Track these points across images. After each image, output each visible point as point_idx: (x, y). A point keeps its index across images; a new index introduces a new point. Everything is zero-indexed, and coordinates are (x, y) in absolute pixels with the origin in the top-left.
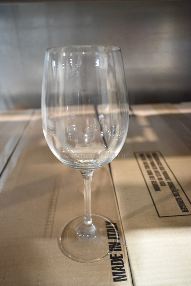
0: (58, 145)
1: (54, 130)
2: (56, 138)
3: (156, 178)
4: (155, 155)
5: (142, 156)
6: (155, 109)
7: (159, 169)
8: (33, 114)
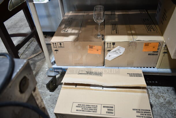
2: (95, 19)
3: (114, 28)
4: (116, 25)
8: (85, 13)
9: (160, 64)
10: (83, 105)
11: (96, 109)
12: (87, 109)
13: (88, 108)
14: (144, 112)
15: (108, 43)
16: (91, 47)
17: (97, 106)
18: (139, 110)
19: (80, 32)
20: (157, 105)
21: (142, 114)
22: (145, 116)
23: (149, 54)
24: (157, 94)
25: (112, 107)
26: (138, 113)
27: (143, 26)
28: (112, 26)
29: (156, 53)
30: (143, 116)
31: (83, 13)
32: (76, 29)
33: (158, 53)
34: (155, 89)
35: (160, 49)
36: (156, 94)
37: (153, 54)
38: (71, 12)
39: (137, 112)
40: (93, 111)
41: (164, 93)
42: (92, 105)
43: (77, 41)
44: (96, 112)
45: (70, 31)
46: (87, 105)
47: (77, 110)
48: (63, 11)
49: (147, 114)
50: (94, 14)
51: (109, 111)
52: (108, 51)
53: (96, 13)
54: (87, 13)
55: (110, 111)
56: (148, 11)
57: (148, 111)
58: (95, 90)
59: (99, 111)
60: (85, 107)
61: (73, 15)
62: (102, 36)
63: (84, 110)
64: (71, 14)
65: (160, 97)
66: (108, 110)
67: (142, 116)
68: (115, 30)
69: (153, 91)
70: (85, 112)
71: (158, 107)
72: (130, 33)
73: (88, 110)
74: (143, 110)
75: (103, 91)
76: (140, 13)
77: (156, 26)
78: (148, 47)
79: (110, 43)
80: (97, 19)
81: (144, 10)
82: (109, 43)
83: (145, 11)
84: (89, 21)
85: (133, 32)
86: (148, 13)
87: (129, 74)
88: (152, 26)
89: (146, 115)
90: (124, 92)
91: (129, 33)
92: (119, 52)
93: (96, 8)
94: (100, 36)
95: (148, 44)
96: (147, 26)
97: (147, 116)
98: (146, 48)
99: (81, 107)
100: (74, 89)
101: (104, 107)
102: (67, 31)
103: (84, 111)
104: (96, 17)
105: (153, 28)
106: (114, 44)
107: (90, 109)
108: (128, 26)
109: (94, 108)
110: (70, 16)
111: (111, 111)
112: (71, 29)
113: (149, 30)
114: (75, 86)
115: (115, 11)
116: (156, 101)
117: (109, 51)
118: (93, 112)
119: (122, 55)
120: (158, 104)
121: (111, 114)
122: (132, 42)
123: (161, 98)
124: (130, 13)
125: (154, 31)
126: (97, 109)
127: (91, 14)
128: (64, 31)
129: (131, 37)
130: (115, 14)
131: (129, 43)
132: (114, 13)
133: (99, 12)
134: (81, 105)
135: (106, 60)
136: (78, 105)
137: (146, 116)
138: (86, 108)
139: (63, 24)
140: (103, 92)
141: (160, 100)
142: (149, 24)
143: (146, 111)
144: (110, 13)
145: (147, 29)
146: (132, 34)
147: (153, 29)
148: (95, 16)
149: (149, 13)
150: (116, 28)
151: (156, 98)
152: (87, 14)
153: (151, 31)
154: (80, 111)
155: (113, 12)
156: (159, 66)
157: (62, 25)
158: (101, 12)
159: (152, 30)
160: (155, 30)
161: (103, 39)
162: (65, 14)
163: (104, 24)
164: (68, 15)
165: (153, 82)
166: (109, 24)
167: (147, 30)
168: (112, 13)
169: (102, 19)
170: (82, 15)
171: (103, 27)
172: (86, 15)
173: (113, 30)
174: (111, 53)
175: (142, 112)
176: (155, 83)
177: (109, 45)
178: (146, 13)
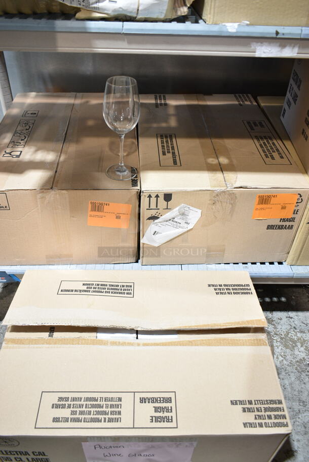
0: (110, 121)
1: (108, 114)
2: (109, 118)
3: (166, 149)
4: (171, 137)
5: (162, 137)
6: (186, 99)
7: (170, 145)
8: (76, 97)
9: (297, 255)
10: (74, 399)
11: (119, 409)
12: (90, 413)
13: (92, 410)
14: (266, 410)
15: (150, 196)
16: (97, 208)
17: (120, 399)
18: (250, 402)
19: (62, 158)
20: (289, 369)
21: (260, 417)
22: (267, 421)
23: (270, 227)
24: (288, 333)
25: (169, 400)
26: (247, 414)
27: (250, 142)
28: (159, 140)
29: (288, 224)
30: (263, 421)
31: (70, 97)
32: (48, 150)
33: (295, 224)
34: (281, 319)
35: (300, 213)
36: (283, 336)
37: (281, 227)
38: (33, 94)
39: (244, 410)
40: (107, 417)
41: (304, 332)
42: (104, 395)
43: (52, 188)
44: (117, 420)
45: (28, 153)
46: (87, 399)
47: (56, 420)
48: (7, 89)
49: (272, 413)
50: (104, 101)
51: (158, 414)
52: (149, 219)
53: (111, 100)
54: (82, 98)
55: (161, 414)
56: (259, 98)
57: (274, 406)
58: (114, 343)
59: (126, 419)
60: (81, 406)
61: (37, 104)
62: (130, 174)
63: (80, 416)
64: (32, 99)
65: (294, 342)
66: (157, 409)
67: (260, 421)
68: (169, 152)
69: (275, 328)
70: (82, 424)
71: (293, 374)
72: (215, 165)
73: (92, 416)
74: (262, 402)
75: (139, 345)
76: (237, 103)
77: (285, 142)
78: (268, 206)
79: (157, 196)
80: (117, 119)
81: (248, 97)
82: (153, 196)
83: (252, 99)
84: (91, 123)
85: (223, 160)
86: (259, 105)
87: (213, 285)
88: (274, 144)
89: (270, 417)
90: (201, 345)
91: (212, 165)
92: (182, 222)
93: (111, 83)
94: (126, 173)
95: (269, 197)
96: (262, 142)
97: (273, 421)
98: (262, 209)
99: (69, 406)
100: (45, 346)
101: (143, 400)
102: (18, 153)
103: (78, 420)
104: (111, 112)
105: (278, 150)
106: (168, 197)
107: (98, 413)
108: (207, 141)
109: (112, 406)
110: (31, 105)
111: (166, 414)
112: (33, 149)
113: (267, 156)
114: (48, 333)
115: (167, 96)
116: (285, 357)
117: (154, 218)
118: (110, 420)
119: (191, 229)
120: (291, 364)
121: (166, 424)
122: (224, 192)
123: (299, 344)
124: (209, 103)
125: (282, 157)
126: (122, 410)
127: (94, 102)
128: (10, 154)
129: (219, 175)
130: (166, 104)
131: (214, 195)
132: (163, 102)
133: (122, 97)
134: (67, 399)
135: (144, 244)
136: (60, 399)
137: (270, 421)
138: (84, 409)
139: (7, 132)
140: (137, 348)
141: (296, 352)
142: (265, 138)
143: (271, 406)
144: (153, 101)
145: (261, 152)
146: (221, 168)
147: (280, 154)
148: (109, 108)
149: (262, 105)
150: (173, 148)
151: (286, 346)
152: (84, 100)
153: (273, 158)
154: (66, 420)
155: (160, 99)
156: (295, 259)
157: (3, 136)
158: (128, 98)
159: (275, 155)
160: (284, 156)
161: (134, 182)
162: (13, 100)
163: (136, 134)
164: (23, 104)
165: (275, 299)
166: (151, 136)
167: (263, 154)
168: (159, 102)
169: (130, 120)
170: (68, 105)
171: (133, 143)
172: (81, 105)
173: (164, 154)
174: (159, 224)
175: (258, 410)
176: (280, 302)
177: (153, 200)
178: (255, 103)
